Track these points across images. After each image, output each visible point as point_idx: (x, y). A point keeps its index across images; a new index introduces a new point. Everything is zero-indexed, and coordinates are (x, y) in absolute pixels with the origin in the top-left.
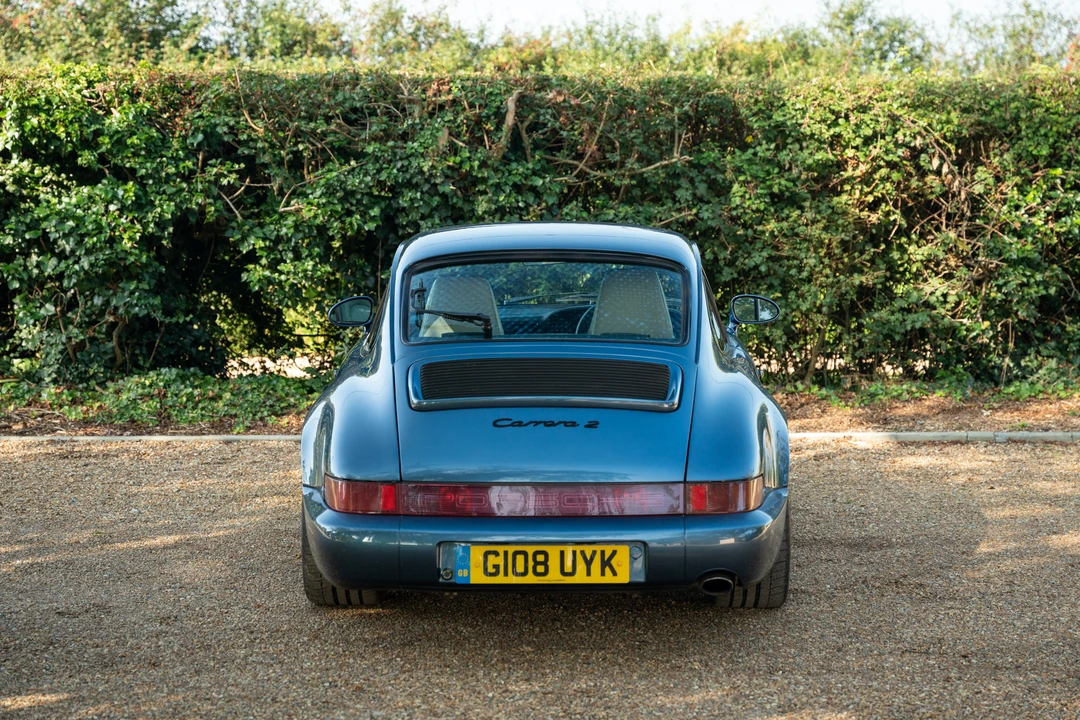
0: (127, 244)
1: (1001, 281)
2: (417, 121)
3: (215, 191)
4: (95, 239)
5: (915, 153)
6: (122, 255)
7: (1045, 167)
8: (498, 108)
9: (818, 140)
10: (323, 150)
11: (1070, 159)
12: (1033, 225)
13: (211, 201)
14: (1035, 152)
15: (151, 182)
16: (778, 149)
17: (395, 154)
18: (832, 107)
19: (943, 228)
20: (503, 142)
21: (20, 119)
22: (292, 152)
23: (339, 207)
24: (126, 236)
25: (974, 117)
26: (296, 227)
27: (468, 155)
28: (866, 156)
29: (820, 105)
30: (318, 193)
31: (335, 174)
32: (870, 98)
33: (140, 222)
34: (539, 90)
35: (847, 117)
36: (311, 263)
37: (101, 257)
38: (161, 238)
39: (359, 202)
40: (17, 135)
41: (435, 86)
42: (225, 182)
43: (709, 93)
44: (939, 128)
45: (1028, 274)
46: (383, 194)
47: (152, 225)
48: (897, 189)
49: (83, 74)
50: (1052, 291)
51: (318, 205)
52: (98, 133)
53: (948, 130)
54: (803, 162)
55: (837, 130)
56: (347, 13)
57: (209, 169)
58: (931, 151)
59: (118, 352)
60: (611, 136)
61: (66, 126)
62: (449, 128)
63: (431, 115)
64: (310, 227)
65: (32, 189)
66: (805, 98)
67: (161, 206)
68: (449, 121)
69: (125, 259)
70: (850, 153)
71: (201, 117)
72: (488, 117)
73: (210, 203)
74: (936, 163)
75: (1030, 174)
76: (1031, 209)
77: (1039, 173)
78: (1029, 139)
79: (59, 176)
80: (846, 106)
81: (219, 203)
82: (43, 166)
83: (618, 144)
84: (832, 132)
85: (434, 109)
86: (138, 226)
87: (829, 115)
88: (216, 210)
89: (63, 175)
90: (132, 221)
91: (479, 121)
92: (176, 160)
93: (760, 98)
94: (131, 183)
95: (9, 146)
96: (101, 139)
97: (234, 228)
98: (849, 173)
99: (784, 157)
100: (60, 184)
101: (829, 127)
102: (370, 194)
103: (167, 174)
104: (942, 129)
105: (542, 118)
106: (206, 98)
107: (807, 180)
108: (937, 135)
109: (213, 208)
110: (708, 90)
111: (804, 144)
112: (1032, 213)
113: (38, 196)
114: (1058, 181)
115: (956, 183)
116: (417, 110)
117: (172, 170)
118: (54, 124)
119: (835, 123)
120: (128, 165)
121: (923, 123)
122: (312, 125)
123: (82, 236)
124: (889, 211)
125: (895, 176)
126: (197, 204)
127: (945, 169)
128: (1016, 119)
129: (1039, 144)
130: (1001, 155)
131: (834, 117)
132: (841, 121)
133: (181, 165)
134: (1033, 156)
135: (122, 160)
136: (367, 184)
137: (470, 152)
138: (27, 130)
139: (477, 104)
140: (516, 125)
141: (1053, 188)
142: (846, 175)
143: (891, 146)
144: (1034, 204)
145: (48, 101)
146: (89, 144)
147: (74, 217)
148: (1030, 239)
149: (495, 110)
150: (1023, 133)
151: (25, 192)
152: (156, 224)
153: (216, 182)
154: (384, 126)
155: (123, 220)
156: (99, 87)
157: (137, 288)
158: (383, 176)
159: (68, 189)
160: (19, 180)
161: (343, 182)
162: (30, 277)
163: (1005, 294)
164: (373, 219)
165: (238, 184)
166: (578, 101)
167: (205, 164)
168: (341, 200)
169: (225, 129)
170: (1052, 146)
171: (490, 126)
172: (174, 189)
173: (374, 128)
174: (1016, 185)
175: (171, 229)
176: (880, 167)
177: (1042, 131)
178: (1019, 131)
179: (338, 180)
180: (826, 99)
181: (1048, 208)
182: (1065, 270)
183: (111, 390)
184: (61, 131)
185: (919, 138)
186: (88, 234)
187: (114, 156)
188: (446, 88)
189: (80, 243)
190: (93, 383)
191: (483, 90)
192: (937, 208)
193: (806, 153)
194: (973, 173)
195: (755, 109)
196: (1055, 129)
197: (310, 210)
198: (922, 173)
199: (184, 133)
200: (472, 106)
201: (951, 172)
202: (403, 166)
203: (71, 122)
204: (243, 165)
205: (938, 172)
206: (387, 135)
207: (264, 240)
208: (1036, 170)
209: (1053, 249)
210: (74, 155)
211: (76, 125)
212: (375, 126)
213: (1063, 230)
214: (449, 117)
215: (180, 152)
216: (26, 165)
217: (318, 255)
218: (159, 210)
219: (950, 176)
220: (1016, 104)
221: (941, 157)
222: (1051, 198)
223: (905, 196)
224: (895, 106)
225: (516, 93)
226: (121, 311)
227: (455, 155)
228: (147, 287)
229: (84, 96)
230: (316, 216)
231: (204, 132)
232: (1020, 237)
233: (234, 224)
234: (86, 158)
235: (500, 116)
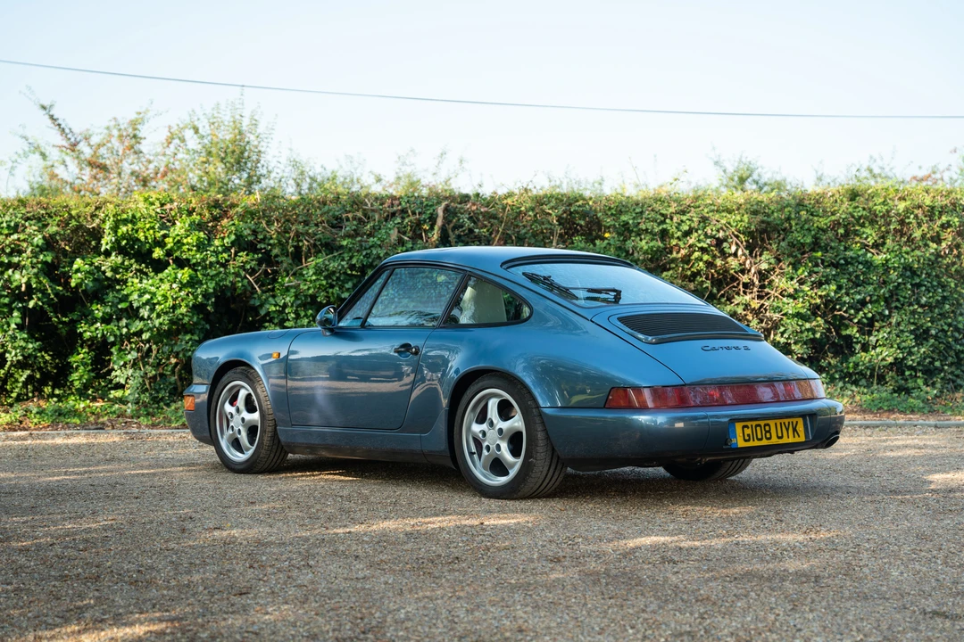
0: (183, 310)
1: (782, 329)
2: (377, 223)
3: (243, 273)
4: (163, 306)
5: (719, 242)
6: (181, 317)
7: (810, 251)
8: (432, 214)
9: (651, 233)
10: (315, 245)
11: (827, 245)
12: (803, 291)
13: (239, 279)
14: (802, 241)
15: (200, 268)
16: (625, 241)
17: (361, 246)
18: (662, 212)
19: (742, 293)
20: (435, 237)
21: (115, 229)
22: (293, 246)
23: (324, 282)
24: (183, 304)
25: (760, 217)
26: (296, 296)
27: (411, 246)
28: (685, 244)
29: (653, 210)
30: (311, 273)
31: (321, 260)
32: (689, 206)
33: (193, 294)
34: (460, 203)
35: (671, 219)
36: (307, 320)
37: (166, 318)
38: (207, 305)
39: (338, 278)
40: (113, 239)
41: (389, 201)
42: (248, 267)
43: (578, 204)
44: (735, 224)
45: (800, 323)
46: (354, 273)
47: (200, 296)
48: (707, 267)
49: (158, 199)
50: (818, 335)
51: (311, 281)
52: (165, 236)
53: (741, 226)
54: (642, 248)
55: (665, 226)
56: (378, 184)
57: (238, 258)
58: (730, 240)
59: (179, 384)
60: (509, 232)
61: (145, 232)
62: (398, 228)
63: (386, 220)
64: (306, 296)
65: (123, 275)
66: (643, 206)
67: (206, 283)
68: (399, 223)
69: (182, 320)
70: (674, 242)
71: (234, 224)
72: (425, 221)
73: (239, 281)
74: (734, 248)
75: (799, 256)
76: (802, 279)
77: (806, 255)
78: (798, 232)
79: (140, 265)
80: (672, 210)
81: (246, 281)
82: (130, 259)
83: (514, 238)
84: (661, 228)
85: (388, 216)
86: (191, 297)
87: (659, 216)
88: (243, 286)
89: (143, 265)
90: (187, 295)
91: (419, 224)
92: (216, 253)
93: (612, 206)
94: (186, 268)
95: (108, 247)
96: (167, 240)
97: (255, 298)
98: (674, 255)
99: (629, 244)
100: (140, 271)
101: (659, 224)
102: (345, 273)
103: (210, 262)
104: (737, 225)
105: (461, 220)
106: (237, 212)
107: (644, 260)
108: (733, 229)
109: (240, 284)
110: (577, 201)
111: (643, 237)
112: (802, 282)
113: (127, 279)
114: (820, 261)
115: (748, 262)
116: (377, 217)
117: (213, 259)
118: (137, 231)
119: (663, 222)
120: (184, 257)
121: (723, 221)
122: (307, 228)
123: (154, 304)
124: (702, 281)
125: (706, 257)
126: (230, 282)
127: (740, 253)
128: (788, 219)
129: (804, 236)
130: (779, 244)
131: (663, 219)
132: (668, 221)
133: (220, 256)
134: (802, 244)
135: (181, 253)
136: (343, 266)
137: (413, 244)
138: (119, 235)
139: (417, 212)
140: (443, 225)
141: (817, 265)
142: (671, 257)
143: (702, 237)
144: (803, 276)
145: (134, 216)
146: (160, 243)
147: (150, 293)
148: (801, 300)
149: (428, 216)
150: (794, 228)
151: (118, 276)
152: (203, 296)
153: (243, 267)
154: (354, 227)
155: (182, 293)
156: (168, 206)
157: (190, 339)
158: (354, 261)
159: (146, 274)
160: (115, 270)
161: (326, 265)
162: (121, 334)
163: (787, 339)
164: (348, 290)
165: (257, 268)
166: (486, 209)
167: (236, 255)
168: (326, 278)
169: (249, 232)
170: (814, 237)
171: (426, 227)
172: (215, 272)
173: (348, 229)
174: (790, 264)
175: (213, 300)
176: (695, 251)
177: (806, 226)
178: (791, 227)
179: (324, 264)
180: (657, 206)
181: (813, 279)
182: (826, 322)
183: (173, 408)
184: (141, 236)
185: (721, 231)
186: (159, 303)
187: (176, 251)
188: (397, 202)
189: (152, 310)
190: (162, 404)
191: (422, 203)
192: (734, 279)
193: (644, 242)
194: (760, 255)
195: (609, 213)
196: (815, 225)
197: (305, 285)
198: (724, 255)
199: (222, 235)
200: (414, 213)
201: (744, 254)
202: (367, 254)
203: (148, 230)
204: (260, 255)
205: (735, 255)
206: (356, 233)
207: (275, 306)
208: (803, 253)
209: (817, 307)
210: (150, 252)
211: (151, 232)
212: (349, 227)
213: (823, 293)
214: (399, 220)
215: (220, 248)
216: (119, 259)
217: (311, 314)
218: (205, 286)
219: (743, 257)
220: (789, 209)
221: (737, 244)
222: (815, 273)
223: (713, 271)
224: (706, 210)
225: (443, 204)
226: (181, 355)
227: (403, 246)
228: (197, 338)
229: (157, 213)
230: (309, 289)
231: (235, 234)
232: (795, 299)
233: (256, 296)
234: (158, 253)
235: (433, 219)
